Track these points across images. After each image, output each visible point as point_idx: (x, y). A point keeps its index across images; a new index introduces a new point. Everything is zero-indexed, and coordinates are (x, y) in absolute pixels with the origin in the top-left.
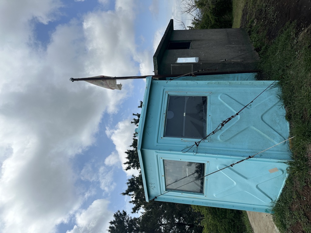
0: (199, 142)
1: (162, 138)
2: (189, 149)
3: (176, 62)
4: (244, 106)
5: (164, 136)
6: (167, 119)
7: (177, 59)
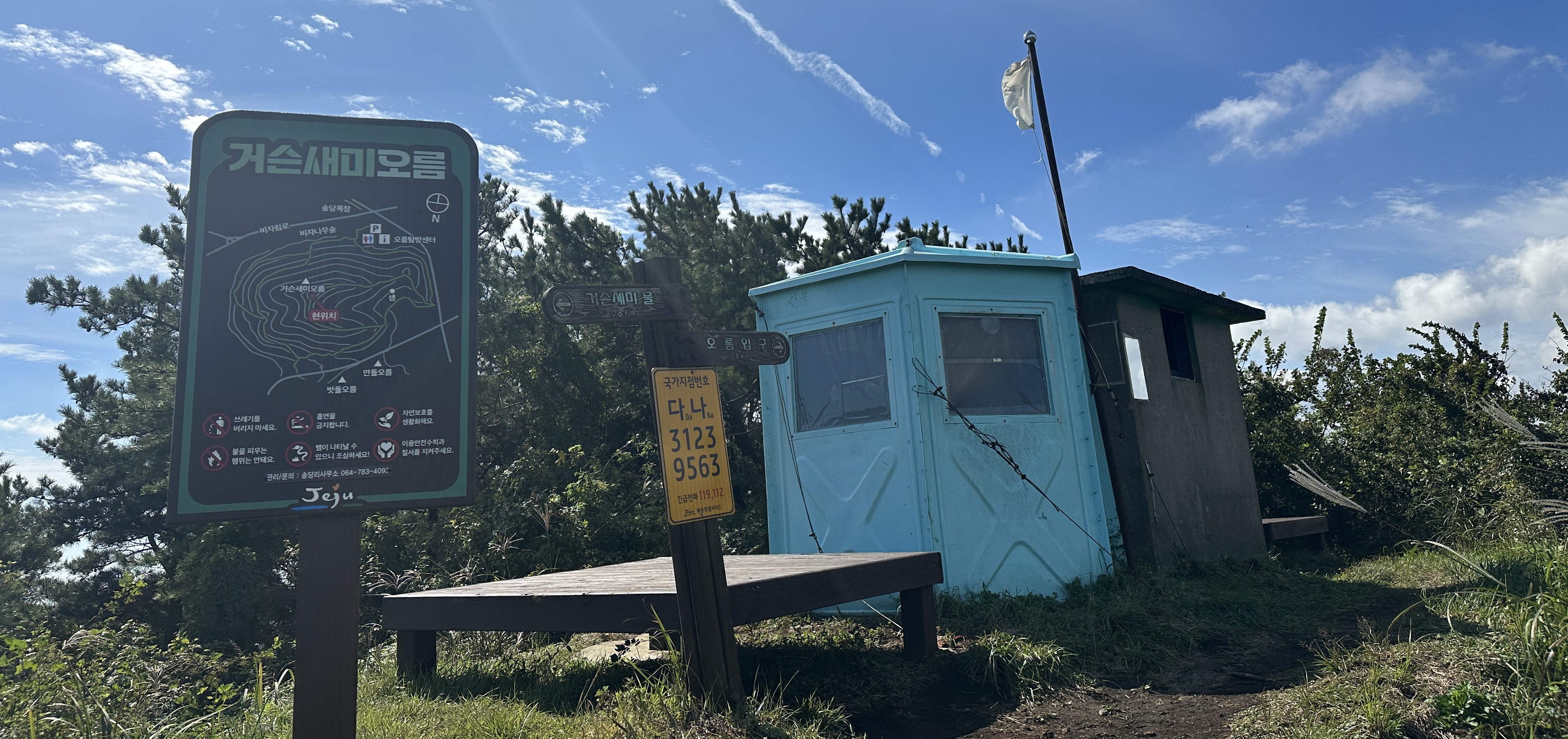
0: (942, 397)
1: (935, 308)
2: (923, 372)
3: (1125, 334)
4: (1047, 490)
5: (939, 313)
6: (980, 319)
7: (1134, 338)
